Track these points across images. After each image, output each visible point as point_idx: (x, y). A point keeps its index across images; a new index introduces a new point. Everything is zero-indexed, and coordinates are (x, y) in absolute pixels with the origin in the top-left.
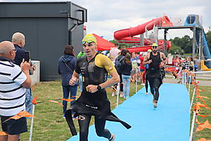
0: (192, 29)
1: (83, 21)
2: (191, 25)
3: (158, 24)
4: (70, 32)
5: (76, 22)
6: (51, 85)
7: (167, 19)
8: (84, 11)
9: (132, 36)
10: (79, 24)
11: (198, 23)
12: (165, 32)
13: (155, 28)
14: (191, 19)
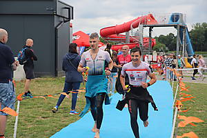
0: (176, 27)
1: (69, 19)
2: (175, 23)
3: (143, 22)
4: (56, 29)
5: (62, 19)
6: (38, 81)
7: (152, 17)
8: (70, 9)
9: (118, 33)
10: (65, 22)
11: (182, 21)
12: (150, 30)
13: (141, 26)
14: (175, 18)
